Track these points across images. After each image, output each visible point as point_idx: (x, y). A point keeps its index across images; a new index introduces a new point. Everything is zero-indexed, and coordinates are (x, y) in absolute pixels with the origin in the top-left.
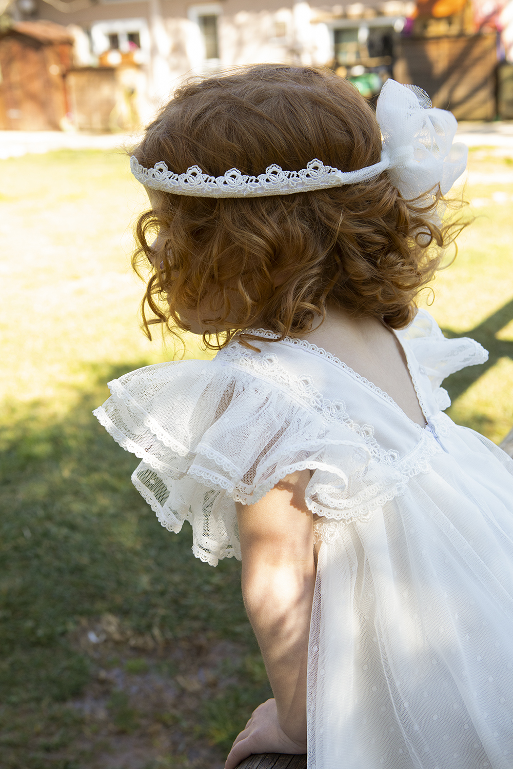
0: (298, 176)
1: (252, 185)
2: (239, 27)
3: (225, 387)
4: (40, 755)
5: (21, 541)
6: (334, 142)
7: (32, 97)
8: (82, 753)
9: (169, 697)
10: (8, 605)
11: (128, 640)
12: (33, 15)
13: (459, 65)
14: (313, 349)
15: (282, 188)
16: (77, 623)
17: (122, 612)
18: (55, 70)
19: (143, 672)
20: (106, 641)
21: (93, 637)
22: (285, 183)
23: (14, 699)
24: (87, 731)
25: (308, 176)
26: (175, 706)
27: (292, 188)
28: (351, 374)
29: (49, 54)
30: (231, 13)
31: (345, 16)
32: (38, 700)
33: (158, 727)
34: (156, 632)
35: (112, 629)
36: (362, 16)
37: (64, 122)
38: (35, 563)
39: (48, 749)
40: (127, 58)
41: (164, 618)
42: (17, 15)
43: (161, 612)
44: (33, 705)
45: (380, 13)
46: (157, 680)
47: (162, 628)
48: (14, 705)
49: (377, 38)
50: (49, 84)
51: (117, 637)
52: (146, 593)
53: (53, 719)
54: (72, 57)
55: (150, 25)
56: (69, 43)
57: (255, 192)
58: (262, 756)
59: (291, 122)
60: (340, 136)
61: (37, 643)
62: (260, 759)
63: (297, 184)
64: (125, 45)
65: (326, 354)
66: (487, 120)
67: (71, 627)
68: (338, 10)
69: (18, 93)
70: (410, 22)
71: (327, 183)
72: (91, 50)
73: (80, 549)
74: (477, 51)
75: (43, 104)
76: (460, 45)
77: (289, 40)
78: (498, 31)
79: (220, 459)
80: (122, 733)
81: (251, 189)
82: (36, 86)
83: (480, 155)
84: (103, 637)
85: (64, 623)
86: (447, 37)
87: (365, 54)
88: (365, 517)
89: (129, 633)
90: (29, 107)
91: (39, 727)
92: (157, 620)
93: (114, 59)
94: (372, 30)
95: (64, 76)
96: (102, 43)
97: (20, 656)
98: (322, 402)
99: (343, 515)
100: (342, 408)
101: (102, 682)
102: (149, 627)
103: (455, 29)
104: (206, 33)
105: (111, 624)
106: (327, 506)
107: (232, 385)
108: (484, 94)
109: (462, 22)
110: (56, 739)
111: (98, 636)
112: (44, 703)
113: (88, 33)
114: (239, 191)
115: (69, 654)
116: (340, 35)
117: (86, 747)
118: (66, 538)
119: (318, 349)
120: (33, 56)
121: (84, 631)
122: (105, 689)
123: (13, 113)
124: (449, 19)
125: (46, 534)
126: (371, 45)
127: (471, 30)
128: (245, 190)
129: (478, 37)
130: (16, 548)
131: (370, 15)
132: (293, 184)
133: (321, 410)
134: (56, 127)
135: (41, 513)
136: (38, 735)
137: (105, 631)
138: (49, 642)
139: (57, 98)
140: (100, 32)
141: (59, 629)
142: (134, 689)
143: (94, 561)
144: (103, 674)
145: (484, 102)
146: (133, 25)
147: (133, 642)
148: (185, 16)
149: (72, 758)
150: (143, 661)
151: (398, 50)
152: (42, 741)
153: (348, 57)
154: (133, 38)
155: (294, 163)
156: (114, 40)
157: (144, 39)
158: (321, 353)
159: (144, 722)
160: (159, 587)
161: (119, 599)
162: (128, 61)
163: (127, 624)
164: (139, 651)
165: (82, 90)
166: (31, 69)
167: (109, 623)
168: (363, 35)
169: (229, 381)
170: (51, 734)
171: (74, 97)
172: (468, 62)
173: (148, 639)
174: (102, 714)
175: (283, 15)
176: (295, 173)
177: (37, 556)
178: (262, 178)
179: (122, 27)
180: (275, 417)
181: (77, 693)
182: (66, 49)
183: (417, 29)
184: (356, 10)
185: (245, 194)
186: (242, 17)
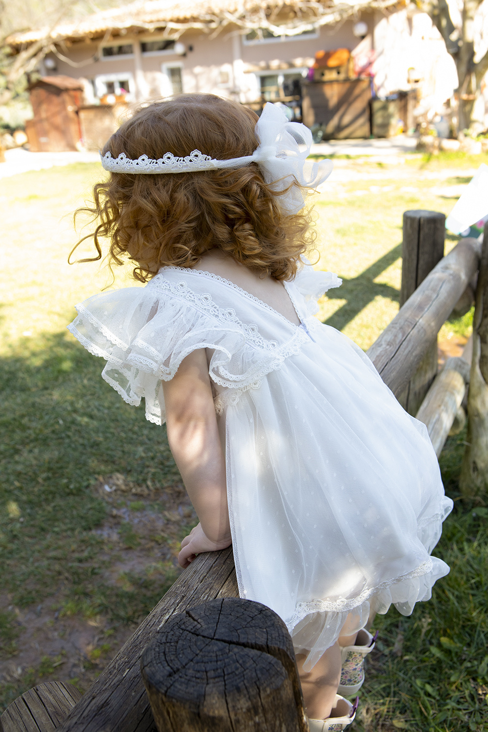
0: (184, 161)
1: (153, 165)
2: (196, 76)
3: (152, 304)
4: (76, 564)
5: (57, 427)
6: (210, 139)
7: (57, 128)
8: (103, 562)
9: (160, 525)
10: (50, 469)
11: (131, 489)
12: (54, 71)
13: (345, 100)
14: (212, 277)
15: (173, 168)
16: (96, 479)
17: (127, 472)
18: (70, 109)
19: (142, 509)
20: (115, 491)
21: (107, 488)
22: (175, 165)
23: (56, 529)
24: (106, 548)
25: (191, 161)
26: (163, 531)
27: (179, 168)
28: (241, 292)
29: (66, 97)
30: (191, 67)
31: (268, 67)
32: (73, 530)
33: (153, 544)
34: (149, 483)
35: (120, 482)
36: (279, 68)
37: (78, 145)
38: (67, 441)
39: (80, 561)
40: (119, 98)
41: (154, 474)
42: (43, 71)
43: (153, 470)
44: (69, 533)
45: (291, 66)
46: (151, 515)
47: (153, 481)
48: (57, 533)
49: (290, 82)
50: (67, 119)
51: (123, 487)
52: (142, 458)
53: (83, 541)
54: (83, 99)
55: (134, 76)
56: (80, 89)
57: (155, 170)
58: (210, 553)
59: (181, 125)
60: (216, 136)
61: (71, 493)
62: (208, 555)
63: (183, 166)
64: (118, 90)
65: (222, 279)
66: (365, 138)
67: (92, 482)
68: (263, 64)
69: (46, 125)
70: (312, 70)
71: (204, 166)
72: (95, 95)
73: (97, 431)
74: (357, 91)
75: (62, 132)
76: (347, 85)
77: (230, 84)
78: (371, 77)
79: (148, 348)
80: (129, 548)
81: (152, 168)
82: (58, 120)
83: (360, 161)
84: (114, 488)
85: (88, 480)
86: (337, 81)
87: (282, 93)
88: (255, 386)
89: (131, 485)
90: (54, 135)
91: (74, 547)
92: (150, 475)
93: (111, 100)
94: (286, 77)
95: (77, 113)
96: (102, 89)
97: (59, 502)
98: (218, 311)
99: (240, 385)
100: (233, 313)
101: (114, 517)
102: (145, 480)
103: (342, 76)
104: (173, 82)
105: (119, 479)
106: (228, 380)
107: (157, 303)
108: (362, 120)
109: (347, 71)
110: (86, 554)
111: (111, 488)
112: (76, 532)
113: (93, 83)
114: (145, 169)
115: (92, 500)
116: (264, 80)
117: (106, 558)
118: (87, 424)
119: (216, 277)
120: (56, 100)
121: (101, 485)
122: (116, 521)
123: (43, 140)
124: (338, 69)
125: (73, 422)
126: (286, 87)
127: (353, 76)
128: (148, 168)
129: (358, 81)
130: (53, 432)
131: (285, 66)
132: (180, 165)
133: (218, 316)
134: (73, 148)
135: (69, 408)
136: (73, 551)
137: (115, 484)
138: (79, 492)
139: (73, 128)
140: (101, 81)
141: (85, 484)
142: (136, 521)
143: (106, 438)
144: (115, 512)
145: (362, 125)
146: (123, 77)
147: (134, 491)
148: (159, 70)
149: (96, 565)
150: (141, 503)
151: (304, 91)
152: (76, 555)
153: (271, 95)
154: (124, 85)
155: (181, 152)
156: (110, 86)
157: (132, 86)
158: (218, 279)
159: (143, 541)
160: (151, 454)
161: (123, 463)
162: (120, 101)
163: (130, 479)
164: (139, 496)
165: (91, 121)
166: (54, 109)
167: (118, 479)
168: (281, 80)
169: (154, 300)
170: (82, 551)
171: (84, 127)
172: (352, 98)
173: (144, 487)
174: (115, 537)
175: (226, 68)
176: (182, 158)
177: (68, 437)
178: (160, 161)
179: (115, 78)
180: (185, 322)
181: (98, 525)
182: (78, 93)
183: (317, 77)
184: (275, 63)
185: (148, 172)
186: (198, 70)
